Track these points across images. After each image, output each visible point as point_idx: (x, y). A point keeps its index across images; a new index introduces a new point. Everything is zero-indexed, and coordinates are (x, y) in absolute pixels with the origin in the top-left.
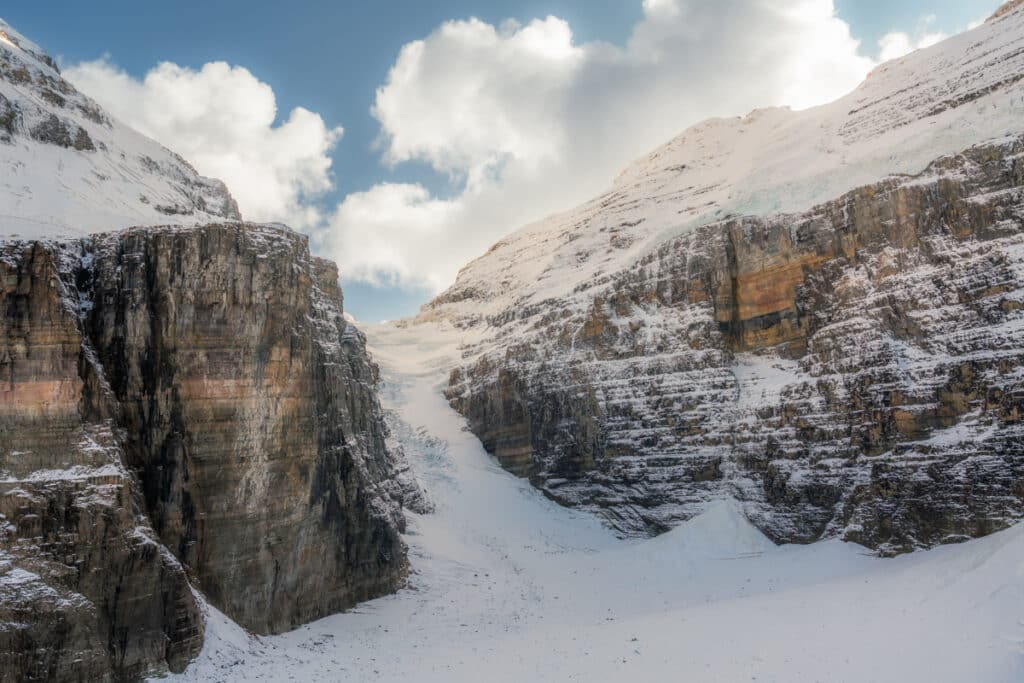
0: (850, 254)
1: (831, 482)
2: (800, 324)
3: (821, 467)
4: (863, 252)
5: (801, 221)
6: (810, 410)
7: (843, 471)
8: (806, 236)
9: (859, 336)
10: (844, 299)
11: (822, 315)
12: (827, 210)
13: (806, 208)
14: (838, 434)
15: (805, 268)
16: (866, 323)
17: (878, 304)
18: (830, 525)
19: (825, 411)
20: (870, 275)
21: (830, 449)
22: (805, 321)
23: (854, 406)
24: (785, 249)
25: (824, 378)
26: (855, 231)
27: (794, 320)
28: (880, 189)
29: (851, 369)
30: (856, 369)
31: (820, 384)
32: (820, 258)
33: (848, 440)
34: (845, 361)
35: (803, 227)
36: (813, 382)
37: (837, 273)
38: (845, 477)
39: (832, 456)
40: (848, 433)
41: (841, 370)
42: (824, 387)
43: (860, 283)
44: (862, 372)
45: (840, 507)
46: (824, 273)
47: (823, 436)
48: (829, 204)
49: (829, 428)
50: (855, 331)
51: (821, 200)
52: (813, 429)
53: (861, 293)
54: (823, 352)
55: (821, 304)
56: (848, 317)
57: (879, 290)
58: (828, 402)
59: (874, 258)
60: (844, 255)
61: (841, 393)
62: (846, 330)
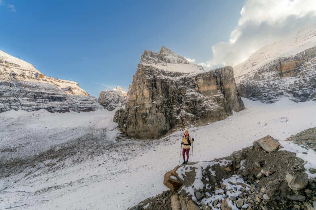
0: (306, 59)
1: (308, 93)
2: (295, 72)
3: (305, 91)
4: (308, 59)
5: (295, 56)
6: (301, 83)
7: (310, 91)
8: (296, 58)
9: (311, 71)
10: (306, 66)
11: (300, 70)
12: (301, 53)
13: (296, 54)
14: (308, 86)
15: (296, 63)
16: (312, 69)
17: (314, 66)
18: (308, 99)
19: (304, 83)
20: (311, 62)
21: (307, 88)
22: (296, 71)
23: (311, 82)
24: (292, 61)
25: (304, 78)
26: (307, 56)
27: (294, 71)
28: (313, 48)
29: (310, 76)
30: (311, 76)
31: (303, 79)
32: (299, 61)
33: (310, 87)
34: (308, 75)
35: (295, 57)
36: (302, 79)
37: (303, 63)
38: (311, 92)
39: (307, 89)
40: (310, 86)
41: (308, 77)
42: (305, 80)
43: (310, 63)
44: (313, 76)
45: (310, 96)
46: (300, 63)
47: (305, 87)
48: (300, 53)
49: (306, 85)
50: (310, 71)
51: (299, 52)
52: (302, 86)
53: (310, 65)
54: (303, 75)
55: (300, 68)
56: (308, 69)
57: (314, 64)
58: (305, 82)
59: (312, 59)
60: (304, 60)
61: (308, 80)
62: (308, 71)
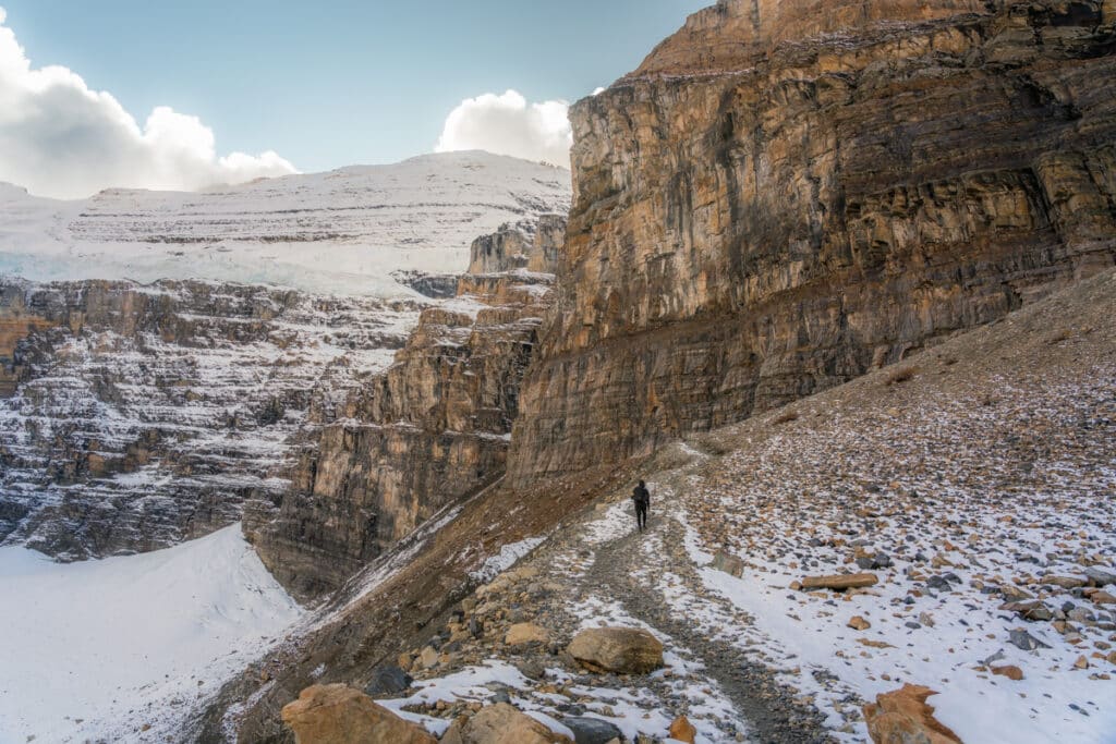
0: (76, 327)
1: (21, 501)
2: (13, 370)
3: (16, 488)
4: (86, 328)
5: (38, 290)
6: (15, 441)
7: (34, 494)
8: (40, 302)
9: (73, 392)
10: (63, 360)
11: (37, 368)
12: (65, 287)
13: (47, 280)
14: (35, 465)
15: (32, 327)
16: (82, 384)
17: (92, 371)
18: (11, 536)
19: (28, 444)
20: (90, 347)
21: (25, 475)
22: (19, 369)
23: (55, 445)
24: (18, 307)
25: (33, 418)
26: (84, 311)
27: (9, 366)
28: (114, 286)
29: (59, 415)
30: (65, 417)
31: (28, 422)
32: (48, 323)
33: (44, 470)
34: (56, 409)
35: (38, 294)
36: (23, 419)
37: (60, 339)
38: (35, 499)
39: (27, 481)
40: (45, 465)
41: (51, 415)
42: (33, 427)
43: (81, 352)
44: (70, 420)
45: (24, 522)
46: (47, 335)
47: (21, 464)
48: (67, 283)
49: (30, 458)
50: (70, 388)
51: (61, 278)
52: (13, 457)
53: (79, 359)
54: (36, 397)
55: (38, 358)
56: (64, 375)
57: (95, 361)
58: (33, 438)
59: (96, 336)
60: (70, 327)
61: (46, 433)
62: (63, 385)
